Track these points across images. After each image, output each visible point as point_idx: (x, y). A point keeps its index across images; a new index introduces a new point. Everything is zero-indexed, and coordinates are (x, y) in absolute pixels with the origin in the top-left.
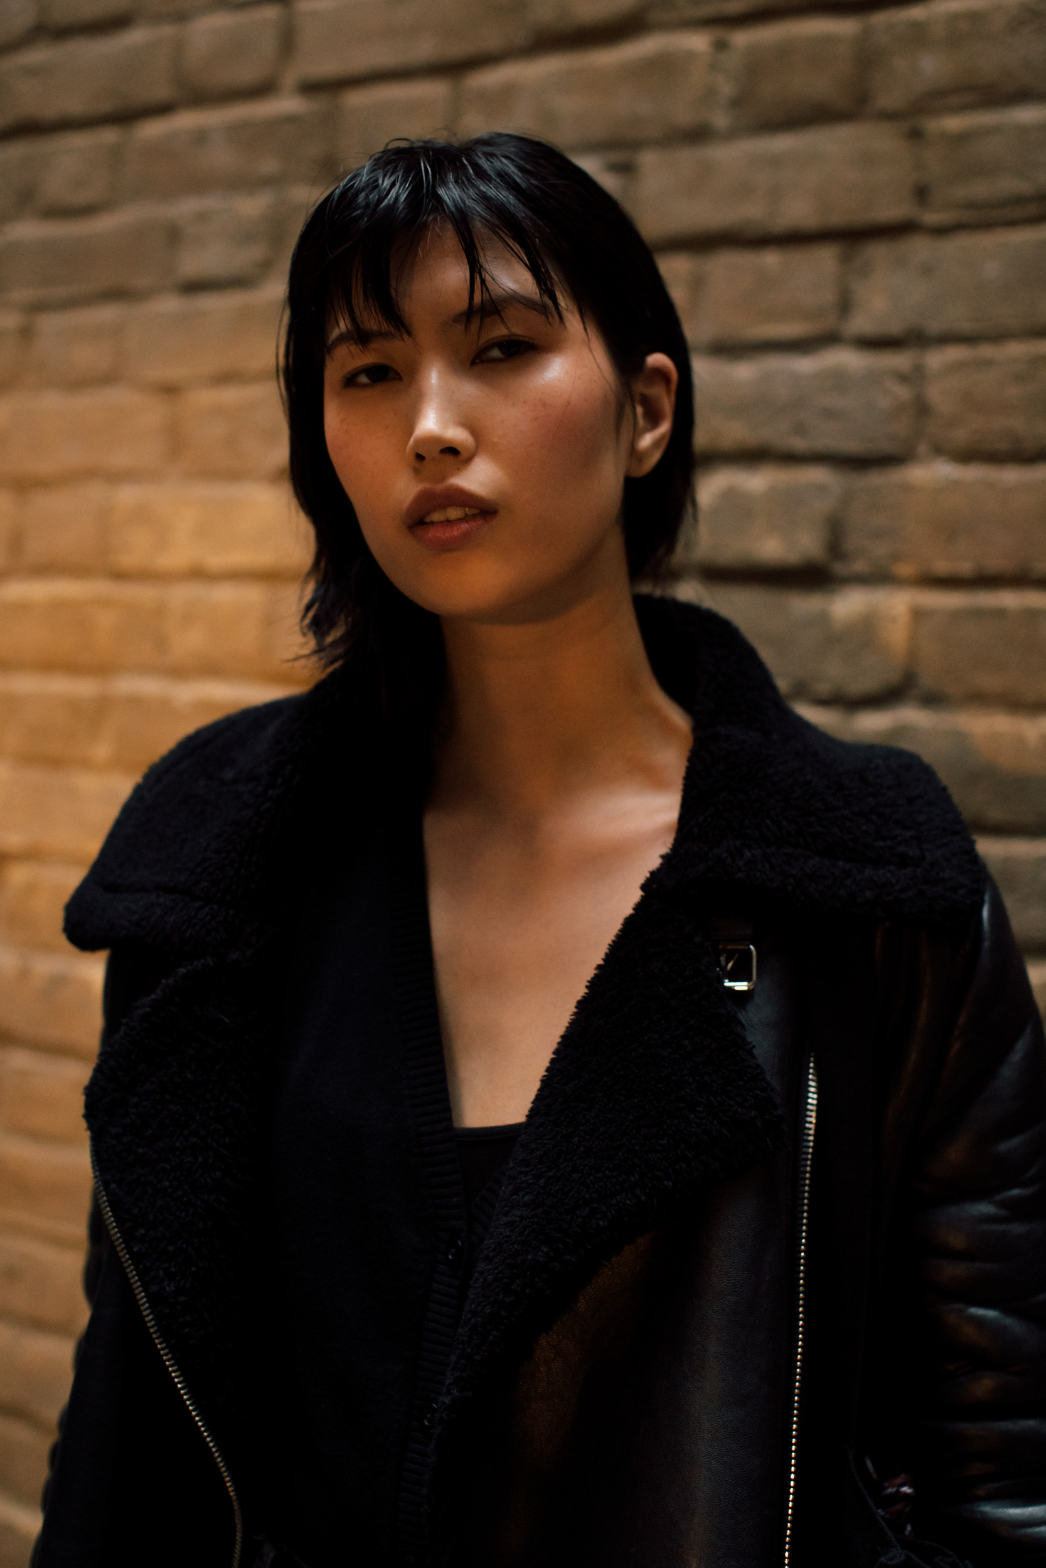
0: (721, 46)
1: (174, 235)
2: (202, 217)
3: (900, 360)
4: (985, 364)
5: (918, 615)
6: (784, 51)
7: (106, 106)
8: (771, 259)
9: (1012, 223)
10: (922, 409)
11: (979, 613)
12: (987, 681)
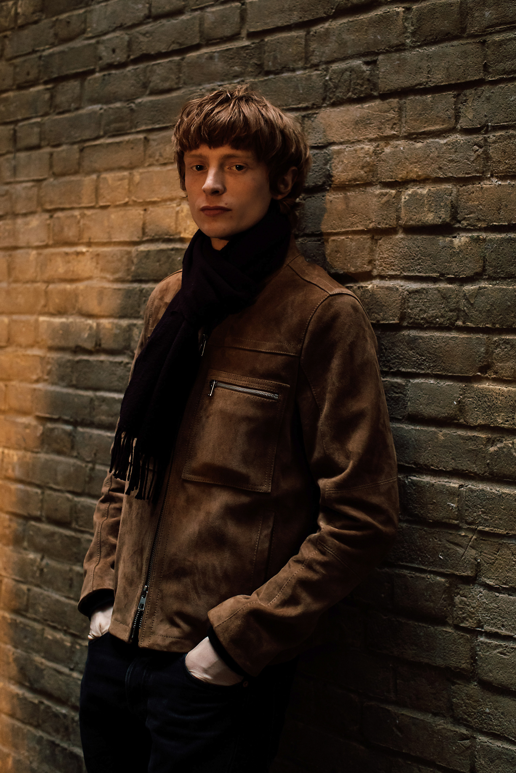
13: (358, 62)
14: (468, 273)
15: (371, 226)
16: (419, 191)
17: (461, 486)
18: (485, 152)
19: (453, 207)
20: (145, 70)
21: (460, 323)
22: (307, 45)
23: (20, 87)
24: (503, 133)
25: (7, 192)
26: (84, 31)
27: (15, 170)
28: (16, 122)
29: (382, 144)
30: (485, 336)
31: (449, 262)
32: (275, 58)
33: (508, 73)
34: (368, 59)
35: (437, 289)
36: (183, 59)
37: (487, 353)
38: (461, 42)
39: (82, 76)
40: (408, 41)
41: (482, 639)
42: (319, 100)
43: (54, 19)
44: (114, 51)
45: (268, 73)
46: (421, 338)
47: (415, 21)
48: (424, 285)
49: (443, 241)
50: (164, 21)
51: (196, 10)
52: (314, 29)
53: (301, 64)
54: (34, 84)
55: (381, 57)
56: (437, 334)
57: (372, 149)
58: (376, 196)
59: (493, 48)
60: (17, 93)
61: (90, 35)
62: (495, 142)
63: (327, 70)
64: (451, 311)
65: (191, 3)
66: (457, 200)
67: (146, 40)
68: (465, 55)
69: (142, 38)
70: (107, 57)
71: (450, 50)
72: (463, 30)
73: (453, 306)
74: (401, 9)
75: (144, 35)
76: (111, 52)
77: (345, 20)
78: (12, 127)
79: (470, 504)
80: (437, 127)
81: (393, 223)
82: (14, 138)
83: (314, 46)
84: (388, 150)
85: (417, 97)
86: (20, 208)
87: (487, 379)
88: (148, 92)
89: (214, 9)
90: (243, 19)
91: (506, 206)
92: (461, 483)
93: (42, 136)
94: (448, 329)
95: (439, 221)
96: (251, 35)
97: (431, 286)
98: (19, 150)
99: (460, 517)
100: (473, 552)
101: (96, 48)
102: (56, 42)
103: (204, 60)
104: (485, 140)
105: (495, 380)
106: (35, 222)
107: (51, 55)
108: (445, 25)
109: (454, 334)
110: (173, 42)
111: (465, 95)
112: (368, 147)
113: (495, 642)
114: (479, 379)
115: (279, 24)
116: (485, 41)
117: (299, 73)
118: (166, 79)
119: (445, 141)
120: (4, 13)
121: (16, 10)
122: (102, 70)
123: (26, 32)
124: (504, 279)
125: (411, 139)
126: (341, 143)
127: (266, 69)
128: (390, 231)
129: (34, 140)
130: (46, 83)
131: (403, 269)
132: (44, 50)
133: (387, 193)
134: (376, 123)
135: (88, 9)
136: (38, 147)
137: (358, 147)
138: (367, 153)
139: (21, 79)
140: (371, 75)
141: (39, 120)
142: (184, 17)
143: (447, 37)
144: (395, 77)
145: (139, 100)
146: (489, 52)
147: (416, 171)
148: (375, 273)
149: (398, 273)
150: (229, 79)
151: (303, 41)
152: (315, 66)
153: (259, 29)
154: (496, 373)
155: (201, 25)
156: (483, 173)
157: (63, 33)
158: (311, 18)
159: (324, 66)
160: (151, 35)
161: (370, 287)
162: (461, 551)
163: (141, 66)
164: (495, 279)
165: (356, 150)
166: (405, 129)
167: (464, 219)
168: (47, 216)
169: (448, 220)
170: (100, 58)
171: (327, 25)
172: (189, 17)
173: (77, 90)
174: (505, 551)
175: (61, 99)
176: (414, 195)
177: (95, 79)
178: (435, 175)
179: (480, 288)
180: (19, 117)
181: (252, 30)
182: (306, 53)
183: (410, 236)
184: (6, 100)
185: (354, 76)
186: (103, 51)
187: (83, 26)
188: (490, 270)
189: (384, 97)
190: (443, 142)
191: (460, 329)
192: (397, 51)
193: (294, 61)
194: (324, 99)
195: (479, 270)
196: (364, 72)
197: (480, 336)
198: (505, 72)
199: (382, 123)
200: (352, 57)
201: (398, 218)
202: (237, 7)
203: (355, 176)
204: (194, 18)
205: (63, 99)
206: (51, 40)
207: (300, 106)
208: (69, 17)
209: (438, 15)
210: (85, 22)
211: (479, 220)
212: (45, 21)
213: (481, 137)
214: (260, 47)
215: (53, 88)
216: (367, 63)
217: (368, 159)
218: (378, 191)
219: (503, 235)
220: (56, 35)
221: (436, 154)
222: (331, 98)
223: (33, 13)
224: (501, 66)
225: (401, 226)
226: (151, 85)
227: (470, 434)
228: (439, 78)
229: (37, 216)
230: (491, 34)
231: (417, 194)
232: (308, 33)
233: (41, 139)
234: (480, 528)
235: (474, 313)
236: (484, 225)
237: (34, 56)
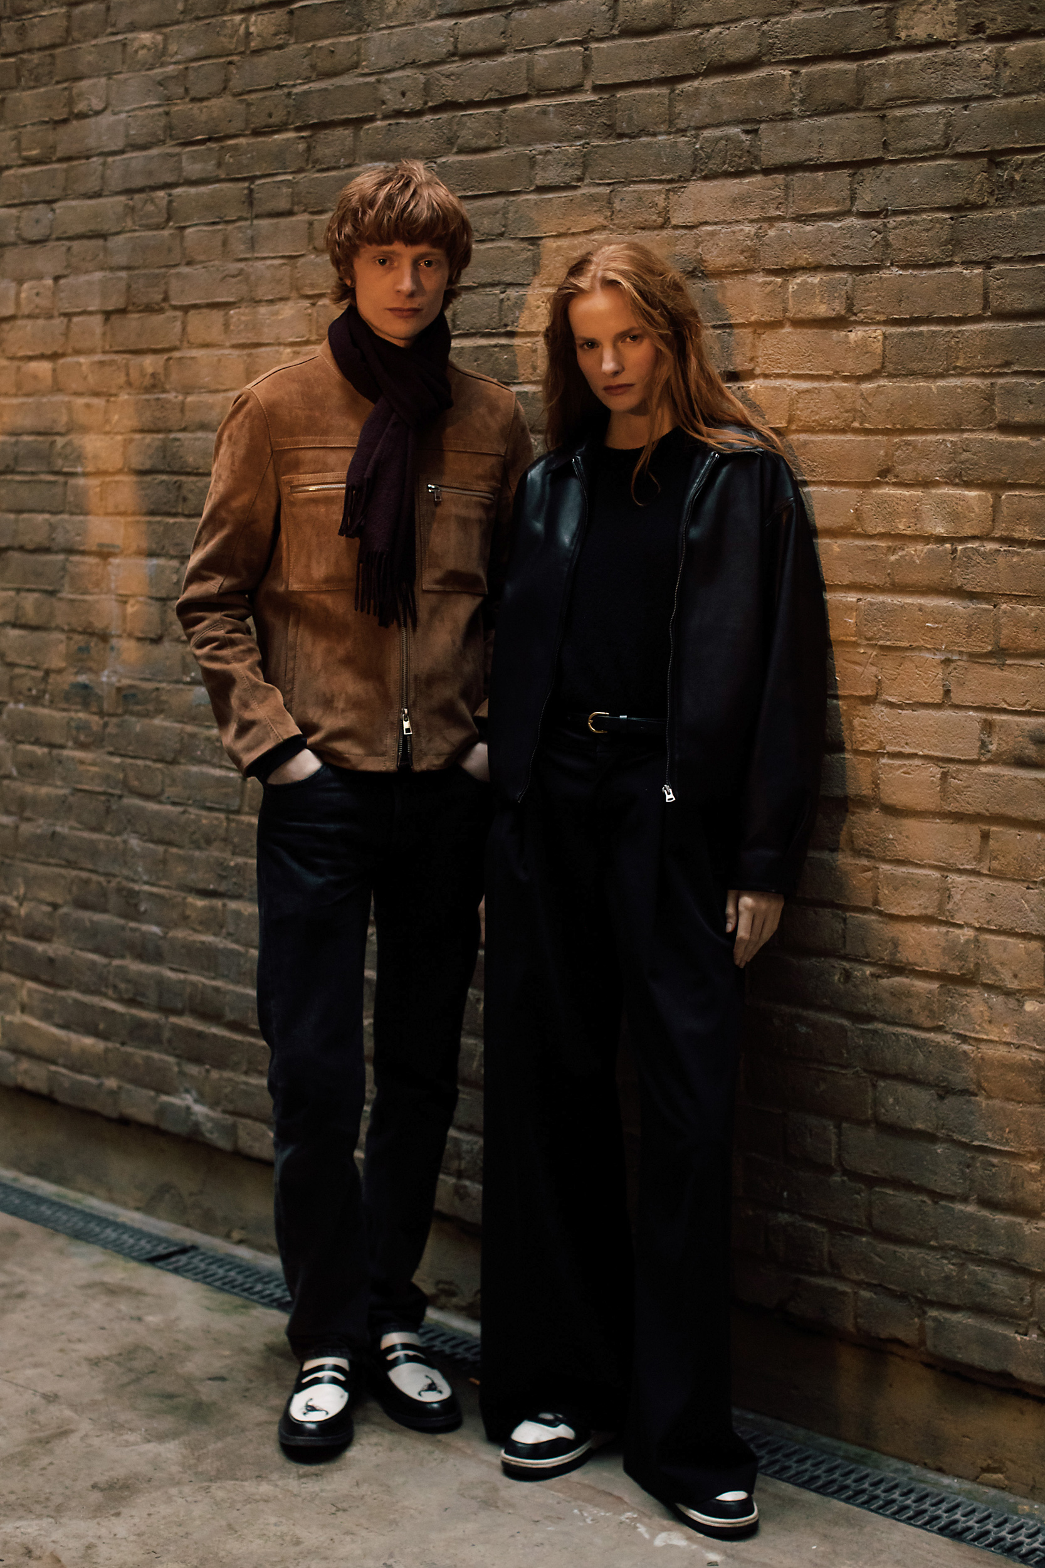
0: (796, 73)
1: (532, 161)
2: (548, 152)
3: (878, 223)
4: (912, 223)
5: (885, 337)
6: (824, 77)
7: (494, 95)
8: (820, 174)
9: (924, 159)
10: (888, 245)
11: (912, 334)
12: (915, 366)
13: (735, 130)
14: (866, 370)
15: (753, 318)
16: (810, 280)
17: (859, 600)
18: (885, 239)
19: (848, 298)
20: (450, 122)
21: (856, 425)
22: (671, 106)
23: (256, 133)
24: (904, 218)
25: (241, 272)
26: (356, 65)
27: (252, 243)
28: (252, 179)
29: (765, 225)
30: (885, 438)
31: (845, 358)
32: (631, 118)
33: (911, 153)
34: (748, 127)
35: (830, 388)
36: (504, 111)
37: (887, 455)
38: (858, 114)
39: (357, 123)
40: (796, 109)
41: (884, 761)
42: (687, 172)
43: (310, 45)
44: (403, 94)
45: (621, 136)
46: (813, 442)
47: (804, 87)
48: (816, 384)
49: (837, 335)
50: (476, 62)
51: (522, 51)
52: (680, 87)
53: (663, 128)
54: (281, 128)
55: (763, 126)
56: (831, 437)
57: (753, 231)
58: (759, 284)
59: (893, 124)
60: (252, 140)
61: (366, 71)
62: (895, 228)
63: (696, 137)
64: (847, 412)
65: (515, 41)
66: (853, 291)
67: (451, 83)
68: (861, 129)
69: (444, 81)
70: (395, 102)
71: (846, 123)
72: (860, 101)
73: (848, 406)
74: (787, 73)
75: (448, 76)
76: (399, 96)
77: (719, 80)
78: (246, 184)
79: (869, 618)
80: (830, 209)
81: (779, 315)
82: (250, 199)
83: (680, 107)
84: (772, 233)
85: (807, 174)
86: (262, 292)
87: (887, 483)
88: (455, 150)
89: (546, 52)
90: (586, 67)
91: (908, 298)
92: (860, 596)
93: (296, 198)
94: (843, 431)
95: (833, 314)
96: (597, 89)
97: (824, 384)
98: (257, 217)
99: (859, 633)
100: (874, 669)
101: (376, 89)
102: (314, 77)
103: (534, 115)
104: (885, 225)
105: (895, 484)
106: (287, 310)
107: (306, 93)
108: (839, 95)
109: (850, 437)
110: (491, 90)
111: (862, 175)
112: (750, 229)
113: (897, 762)
114: (877, 484)
115: (635, 78)
116: (884, 116)
117: (660, 138)
118: (481, 135)
119: (839, 225)
120: (228, 31)
121: (247, 27)
122: (385, 117)
123: (264, 59)
124: (906, 376)
125: (800, 222)
126: (716, 224)
127: (619, 131)
128: (776, 324)
129: (283, 204)
130: (298, 129)
131: (791, 366)
132: (294, 86)
133: (771, 282)
134: (758, 201)
135: (363, 36)
136: (290, 213)
137: (736, 228)
138: (748, 236)
139: (259, 121)
140: (751, 146)
141: (290, 177)
142: (503, 59)
143: (842, 108)
144: (780, 150)
145: (444, 160)
146: (889, 128)
147: (806, 258)
148: (758, 371)
149: (785, 371)
150: (569, 141)
151: (666, 101)
152: (682, 131)
153: (610, 82)
154: (897, 476)
155: (529, 70)
156: (882, 261)
157: (325, 64)
158: (676, 73)
159: (693, 132)
160: (458, 78)
161: (752, 387)
162: (859, 669)
163: (445, 116)
164: (895, 376)
165: (734, 232)
166: (792, 210)
167: (861, 311)
168: (306, 303)
169: (843, 313)
170: (384, 103)
171: (696, 83)
172: (511, 59)
173: (349, 142)
174: (908, 665)
175: (321, 151)
176: (804, 284)
177: (377, 128)
178: (828, 263)
179: (879, 387)
180: (258, 173)
181: (599, 82)
182: (670, 115)
183: (799, 330)
184: (235, 148)
185: (731, 146)
186: (385, 91)
187: (355, 58)
188: (890, 367)
189: (766, 172)
190: (837, 225)
191: (856, 431)
192: (782, 120)
193: (655, 124)
194: (694, 171)
195: (878, 367)
196: (743, 142)
197: (879, 437)
198: (906, 151)
199: (766, 202)
200: (727, 123)
201: (785, 310)
202: (578, 52)
203: (734, 261)
204: (520, 61)
205: (327, 151)
206: (305, 74)
207: (663, 177)
208: (333, 44)
209: (830, 82)
210: (357, 52)
211: (877, 312)
212: (295, 46)
213: (880, 222)
214: (610, 104)
215: (311, 137)
216: (747, 132)
217: (749, 243)
218: (760, 278)
219: (904, 329)
220: (313, 67)
221: (829, 239)
222: (702, 170)
223: (275, 35)
224: (902, 145)
225: (788, 319)
226: (460, 141)
227: (869, 543)
228: (832, 154)
229: (290, 303)
230: (891, 108)
231: (807, 283)
232: (673, 91)
233: (293, 204)
234: (881, 642)
235: (872, 413)
236: (882, 318)
237: (278, 92)
